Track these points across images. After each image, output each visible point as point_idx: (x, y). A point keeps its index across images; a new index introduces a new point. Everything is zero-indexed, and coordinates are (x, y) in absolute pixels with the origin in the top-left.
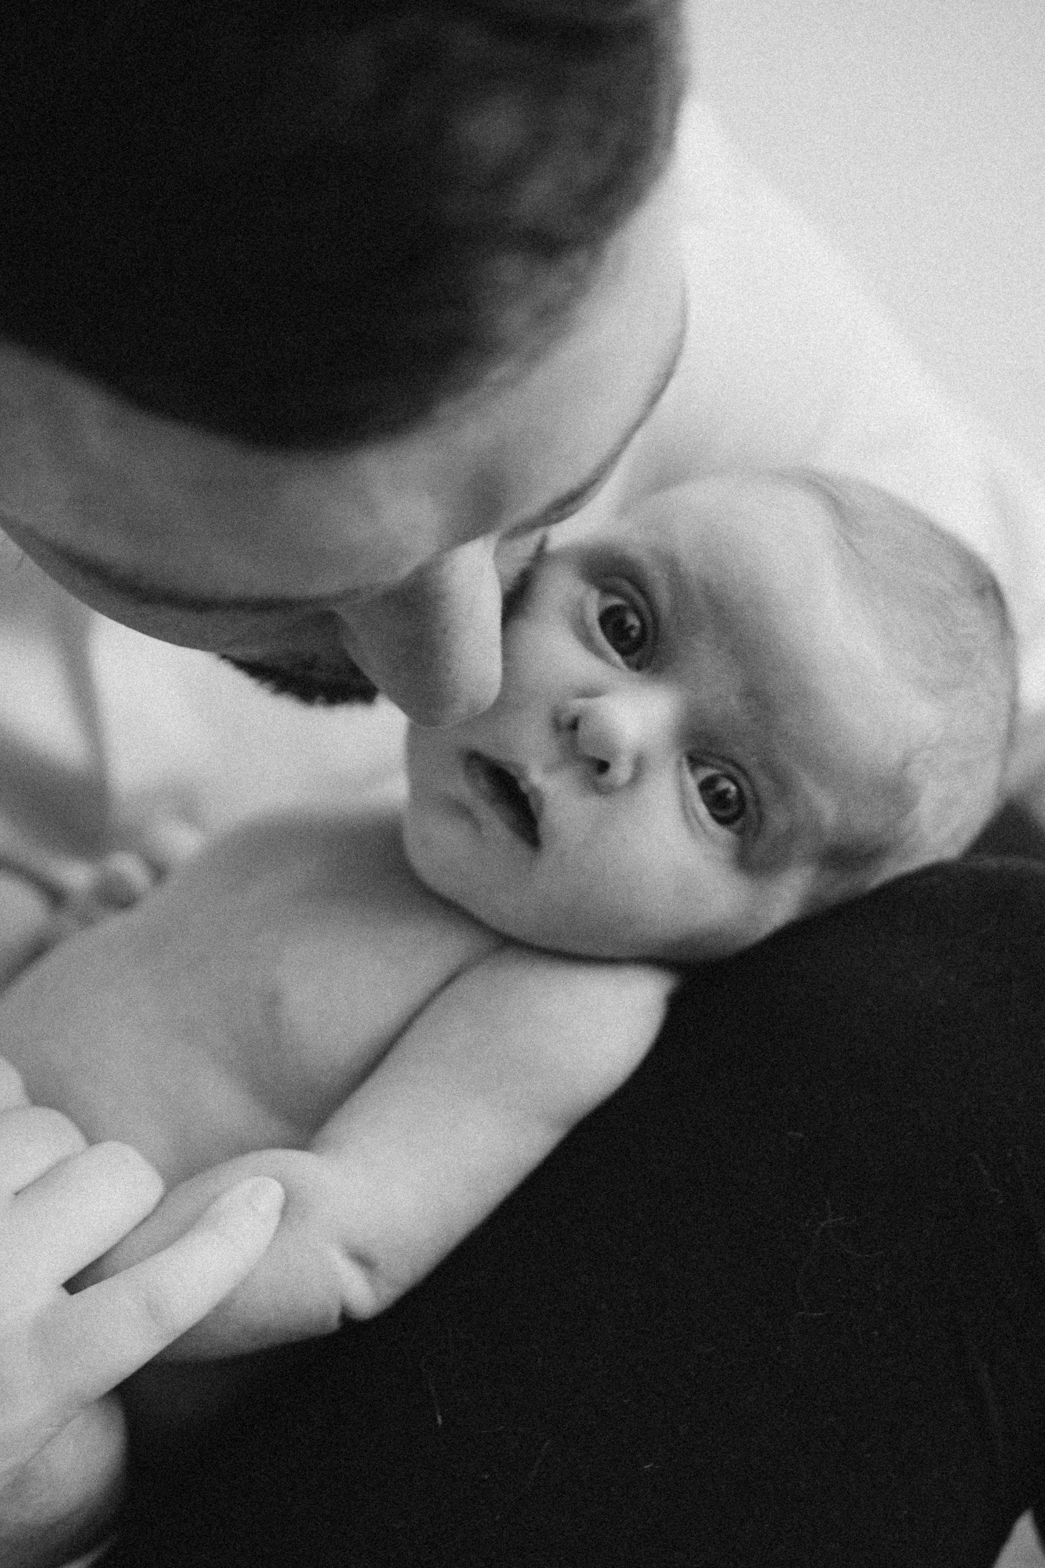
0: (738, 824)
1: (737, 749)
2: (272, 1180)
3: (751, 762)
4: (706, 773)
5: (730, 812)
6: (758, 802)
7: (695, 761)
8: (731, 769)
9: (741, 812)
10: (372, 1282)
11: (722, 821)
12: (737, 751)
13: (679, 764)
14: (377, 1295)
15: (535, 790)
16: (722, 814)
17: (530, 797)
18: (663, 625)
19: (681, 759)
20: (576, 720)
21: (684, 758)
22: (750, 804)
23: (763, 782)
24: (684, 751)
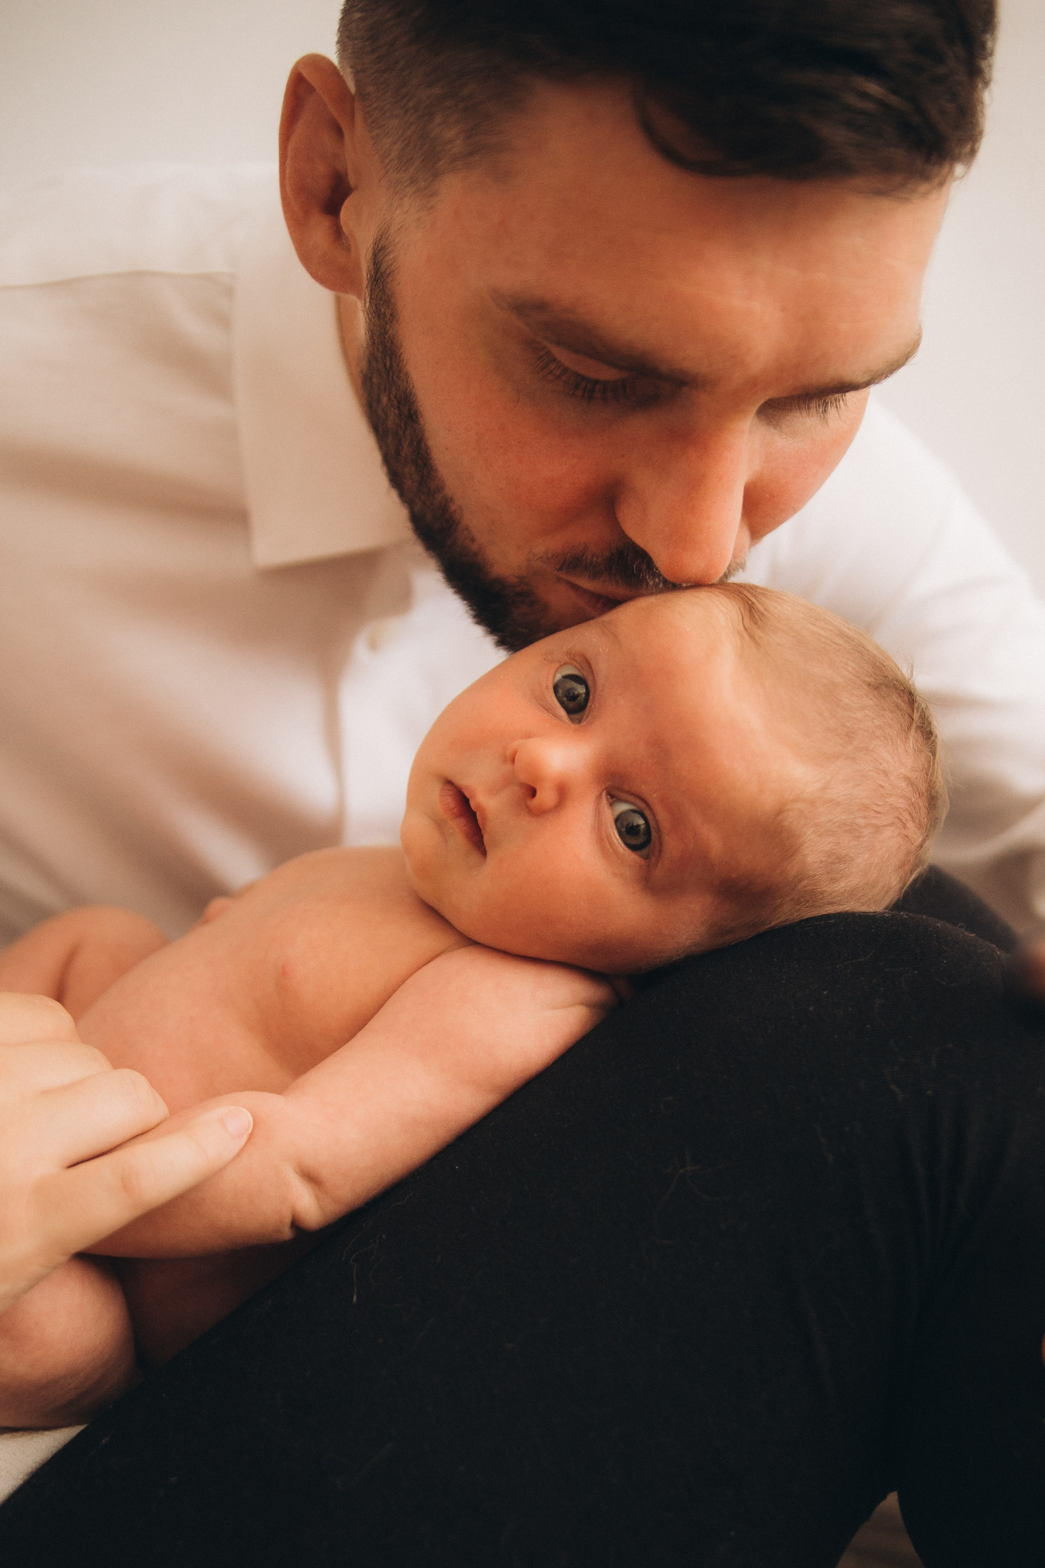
0: (645, 851)
1: (643, 787)
2: (244, 1110)
3: (653, 798)
4: (623, 807)
5: (641, 839)
6: (659, 830)
7: (613, 795)
8: (642, 805)
9: (648, 841)
10: (318, 1198)
11: (633, 848)
12: (645, 789)
13: (599, 797)
14: (321, 1208)
15: (479, 806)
16: (634, 842)
17: (478, 814)
18: (599, 688)
19: (601, 794)
20: (515, 754)
21: (604, 793)
22: (654, 834)
23: (662, 815)
24: (603, 787)
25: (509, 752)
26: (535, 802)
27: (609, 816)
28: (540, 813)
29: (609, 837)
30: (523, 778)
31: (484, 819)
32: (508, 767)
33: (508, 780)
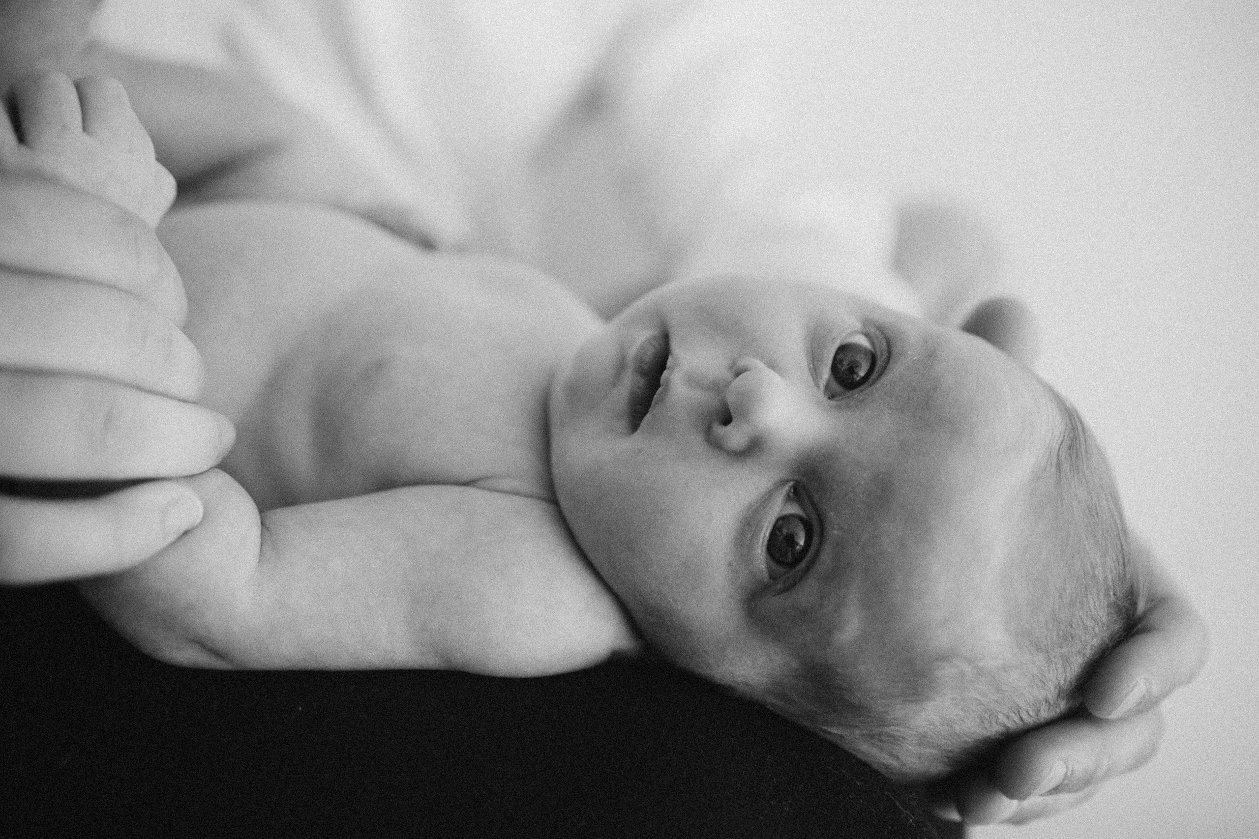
4: (797, 511)
5: (786, 557)
6: (810, 566)
7: (797, 492)
9: (791, 564)
16: (778, 552)
17: (660, 389)
18: (878, 385)
19: (788, 481)
20: (744, 370)
21: (791, 483)
22: (803, 565)
23: (826, 556)
24: (796, 477)
25: (741, 363)
26: (720, 430)
27: (779, 507)
28: (715, 444)
29: (758, 527)
30: (731, 399)
31: (662, 400)
32: (729, 375)
33: (717, 388)
